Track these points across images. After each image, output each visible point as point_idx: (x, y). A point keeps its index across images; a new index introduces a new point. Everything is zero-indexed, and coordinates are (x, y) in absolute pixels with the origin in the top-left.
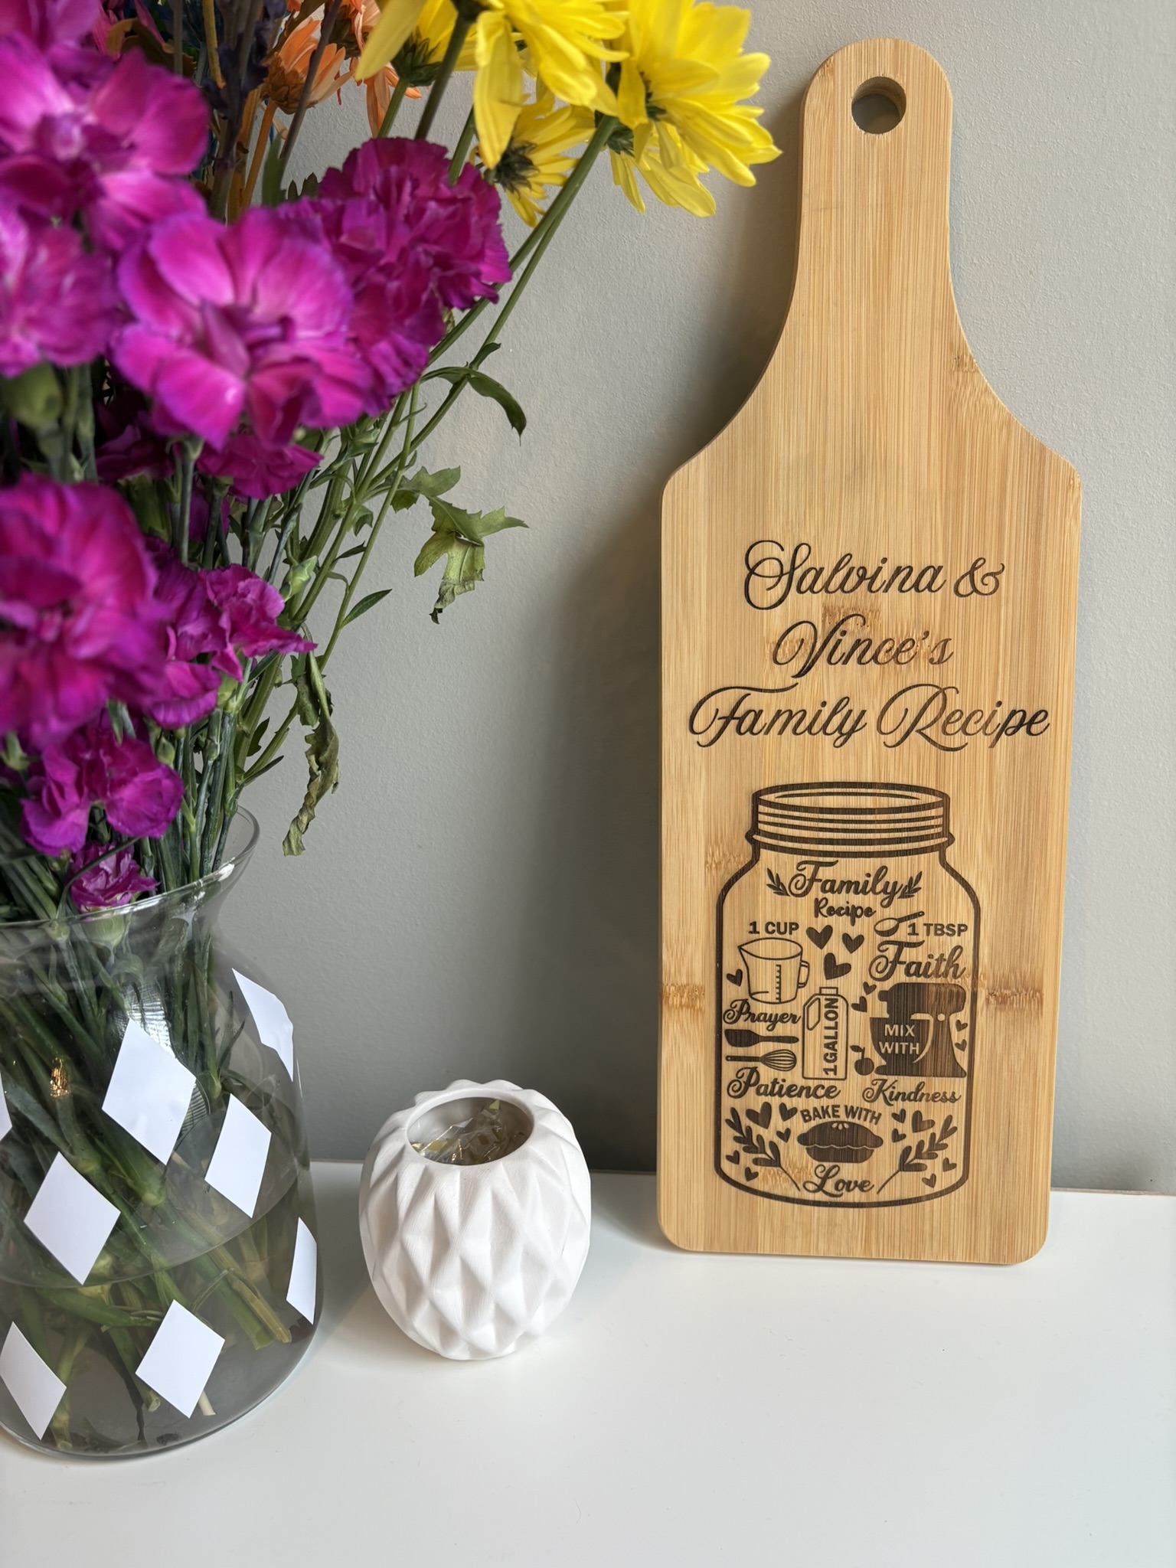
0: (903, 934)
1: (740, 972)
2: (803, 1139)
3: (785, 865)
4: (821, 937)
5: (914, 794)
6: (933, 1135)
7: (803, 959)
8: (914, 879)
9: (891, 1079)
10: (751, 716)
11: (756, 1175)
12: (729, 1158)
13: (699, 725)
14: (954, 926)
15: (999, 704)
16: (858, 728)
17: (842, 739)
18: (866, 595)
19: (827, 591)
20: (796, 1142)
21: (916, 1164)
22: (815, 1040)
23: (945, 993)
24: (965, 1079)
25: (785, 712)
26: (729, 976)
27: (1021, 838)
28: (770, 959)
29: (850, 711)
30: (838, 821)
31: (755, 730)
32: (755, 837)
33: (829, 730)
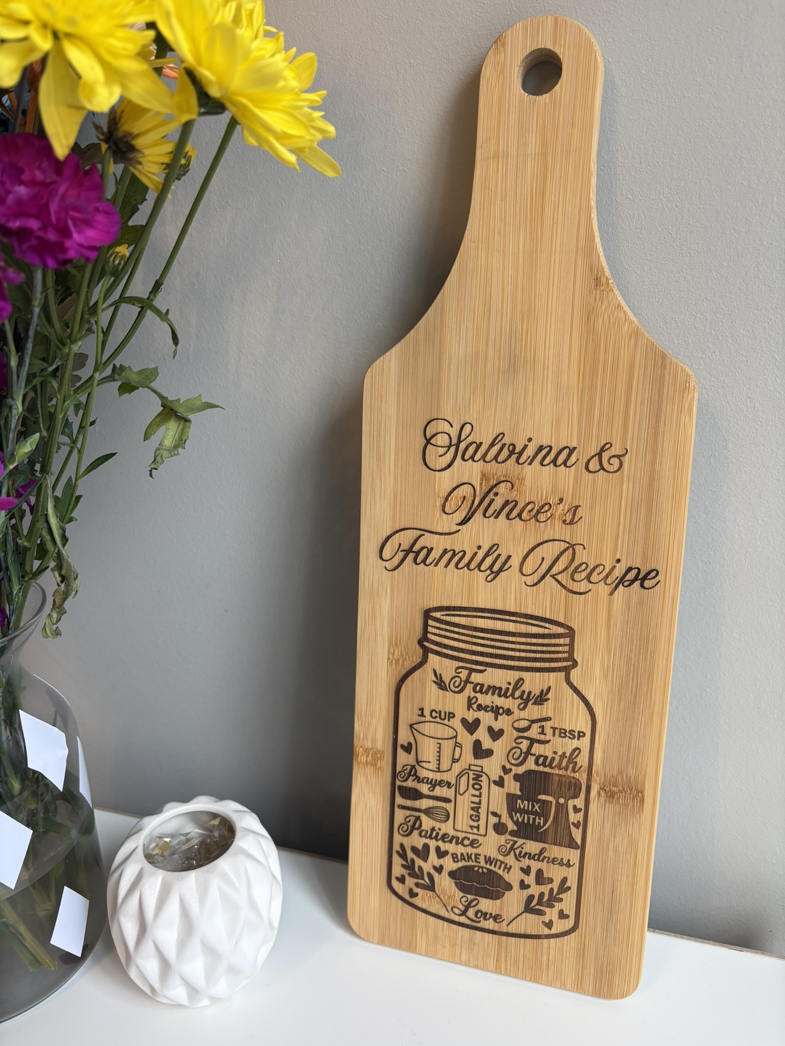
0: (534, 732)
1: (410, 744)
2: (452, 874)
3: (447, 668)
4: (472, 726)
5: (547, 625)
6: (552, 890)
7: (458, 741)
8: (545, 691)
9: (520, 841)
10: (425, 551)
11: (417, 895)
12: (397, 878)
13: (387, 554)
14: (575, 732)
15: (618, 561)
16: (505, 568)
17: (493, 576)
18: (514, 466)
19: (484, 461)
20: (447, 876)
21: (537, 909)
22: (464, 804)
23: (565, 782)
24: (579, 851)
25: (450, 551)
26: (402, 746)
27: (632, 669)
28: (432, 737)
29: (499, 555)
30: (488, 639)
31: (428, 562)
32: (425, 643)
33: (482, 568)
